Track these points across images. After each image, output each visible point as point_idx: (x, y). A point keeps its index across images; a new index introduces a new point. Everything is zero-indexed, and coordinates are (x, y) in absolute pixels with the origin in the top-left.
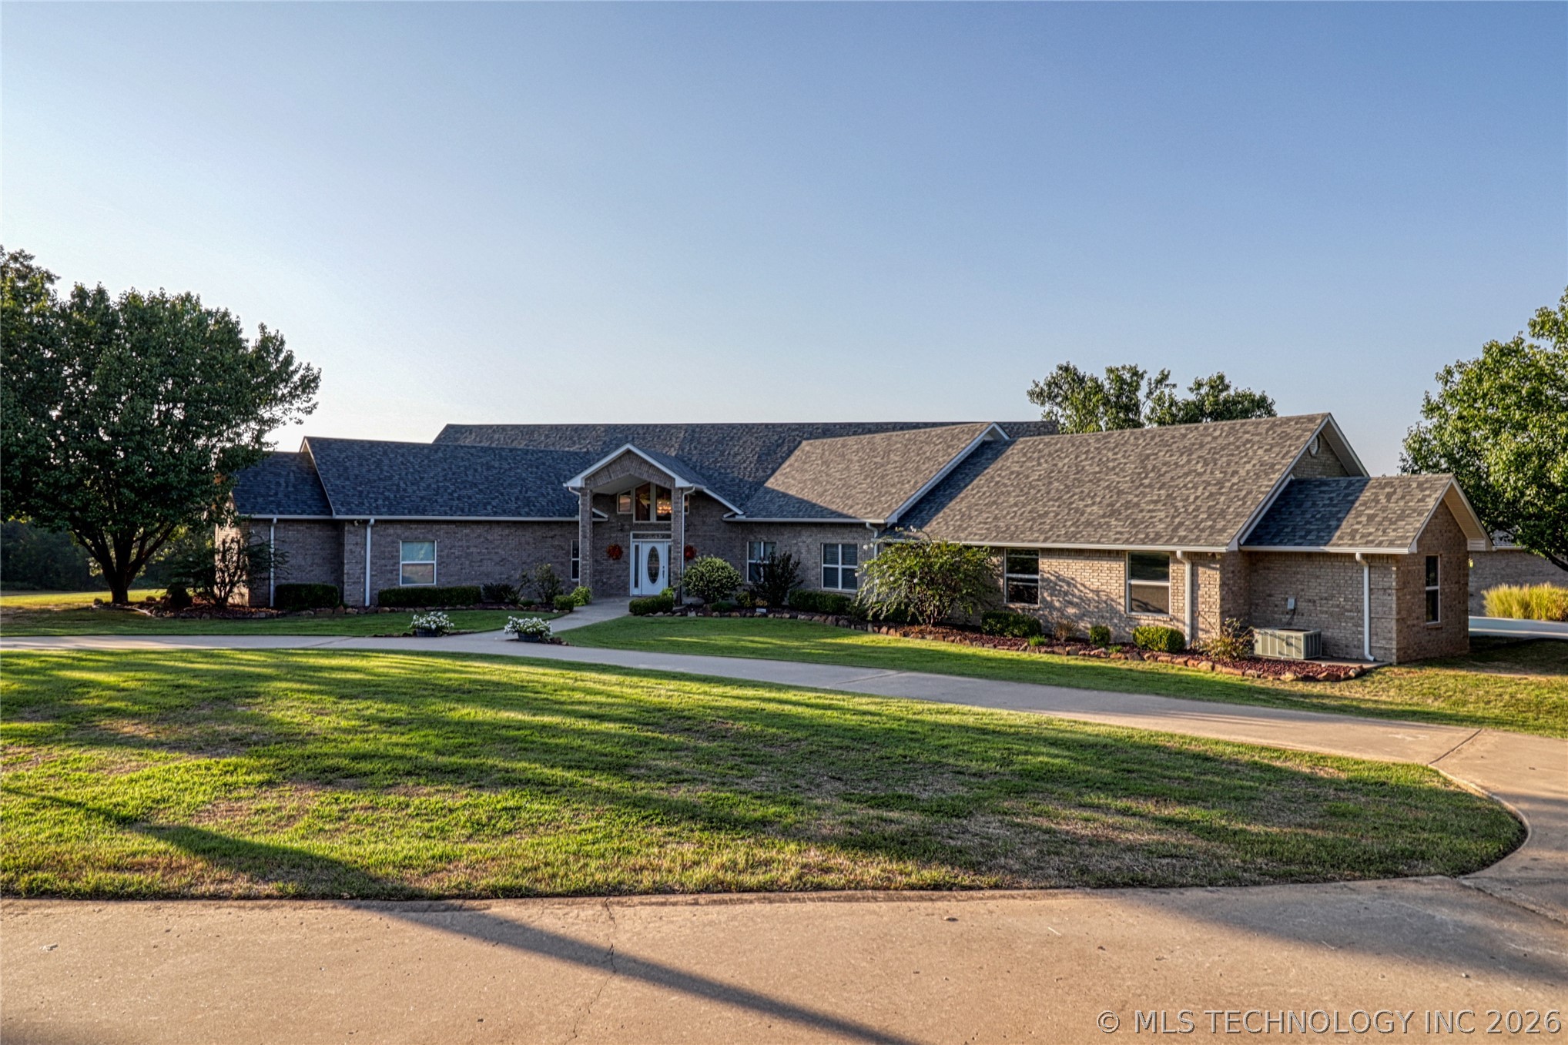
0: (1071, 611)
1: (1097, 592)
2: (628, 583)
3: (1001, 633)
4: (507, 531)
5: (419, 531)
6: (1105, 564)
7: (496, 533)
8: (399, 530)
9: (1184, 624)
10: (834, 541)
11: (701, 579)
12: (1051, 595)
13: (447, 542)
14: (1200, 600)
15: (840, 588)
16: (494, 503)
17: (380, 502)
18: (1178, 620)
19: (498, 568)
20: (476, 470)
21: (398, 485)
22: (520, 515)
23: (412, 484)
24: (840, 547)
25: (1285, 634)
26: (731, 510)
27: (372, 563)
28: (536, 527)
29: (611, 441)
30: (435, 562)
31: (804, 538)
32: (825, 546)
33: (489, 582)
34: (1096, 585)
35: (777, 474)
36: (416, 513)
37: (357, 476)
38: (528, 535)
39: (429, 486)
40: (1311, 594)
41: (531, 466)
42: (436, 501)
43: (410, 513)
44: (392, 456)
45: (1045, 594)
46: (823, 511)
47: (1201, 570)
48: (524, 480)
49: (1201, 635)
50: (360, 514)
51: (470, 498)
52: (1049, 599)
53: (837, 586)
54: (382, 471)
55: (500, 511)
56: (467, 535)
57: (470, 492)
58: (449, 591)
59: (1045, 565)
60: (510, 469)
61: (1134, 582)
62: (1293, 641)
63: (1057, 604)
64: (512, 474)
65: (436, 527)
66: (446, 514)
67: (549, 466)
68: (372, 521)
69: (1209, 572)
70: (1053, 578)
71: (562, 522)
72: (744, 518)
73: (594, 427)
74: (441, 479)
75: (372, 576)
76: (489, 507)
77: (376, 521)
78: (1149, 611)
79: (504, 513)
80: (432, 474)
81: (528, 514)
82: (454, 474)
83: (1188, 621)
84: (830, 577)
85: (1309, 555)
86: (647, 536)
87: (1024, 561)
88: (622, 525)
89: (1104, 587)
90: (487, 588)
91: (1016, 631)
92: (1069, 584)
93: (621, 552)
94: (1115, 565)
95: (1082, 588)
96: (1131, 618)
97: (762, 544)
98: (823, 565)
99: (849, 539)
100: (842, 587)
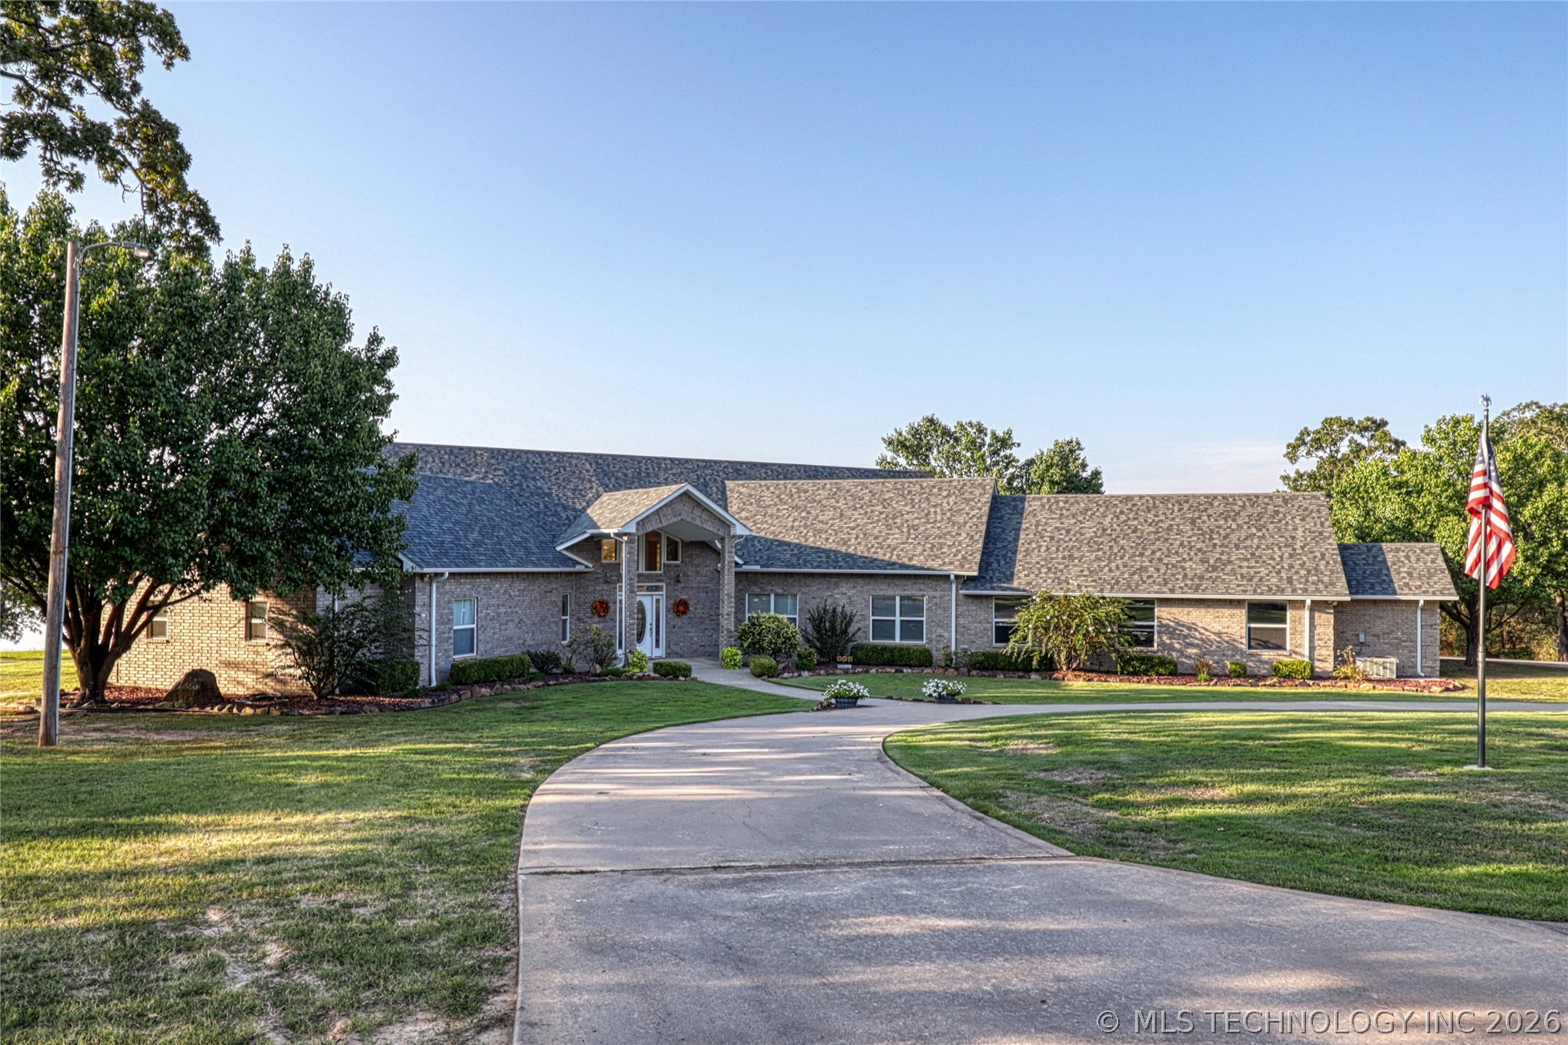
0: (1192, 651)
1: (1219, 634)
4: (523, 586)
6: (1227, 612)
8: (459, 584)
9: (1303, 655)
10: (890, 593)
12: (1170, 638)
13: (485, 600)
14: (1316, 637)
15: (898, 640)
18: (1296, 653)
24: (898, 599)
25: (1381, 660)
28: (541, 580)
30: (475, 626)
31: (844, 590)
32: (874, 597)
34: (1217, 628)
38: (536, 589)
40: (1376, 630)
42: (467, 548)
45: (1164, 638)
46: (871, 562)
47: (1317, 614)
49: (1317, 664)
50: (433, 567)
52: (1168, 641)
53: (893, 638)
55: (520, 560)
56: (498, 591)
59: (1160, 612)
61: (1253, 625)
62: (1388, 665)
63: (1177, 646)
69: (1323, 616)
70: (1172, 624)
71: (559, 573)
72: (755, 567)
78: (1268, 648)
79: (524, 561)
83: (1306, 652)
84: (883, 629)
85: (1375, 602)
87: (1143, 608)
89: (1226, 630)
92: (1189, 628)
93: (607, 608)
94: (1237, 611)
95: (1202, 631)
96: (1252, 655)
97: (772, 597)
98: (872, 618)
99: (912, 590)
100: (901, 639)
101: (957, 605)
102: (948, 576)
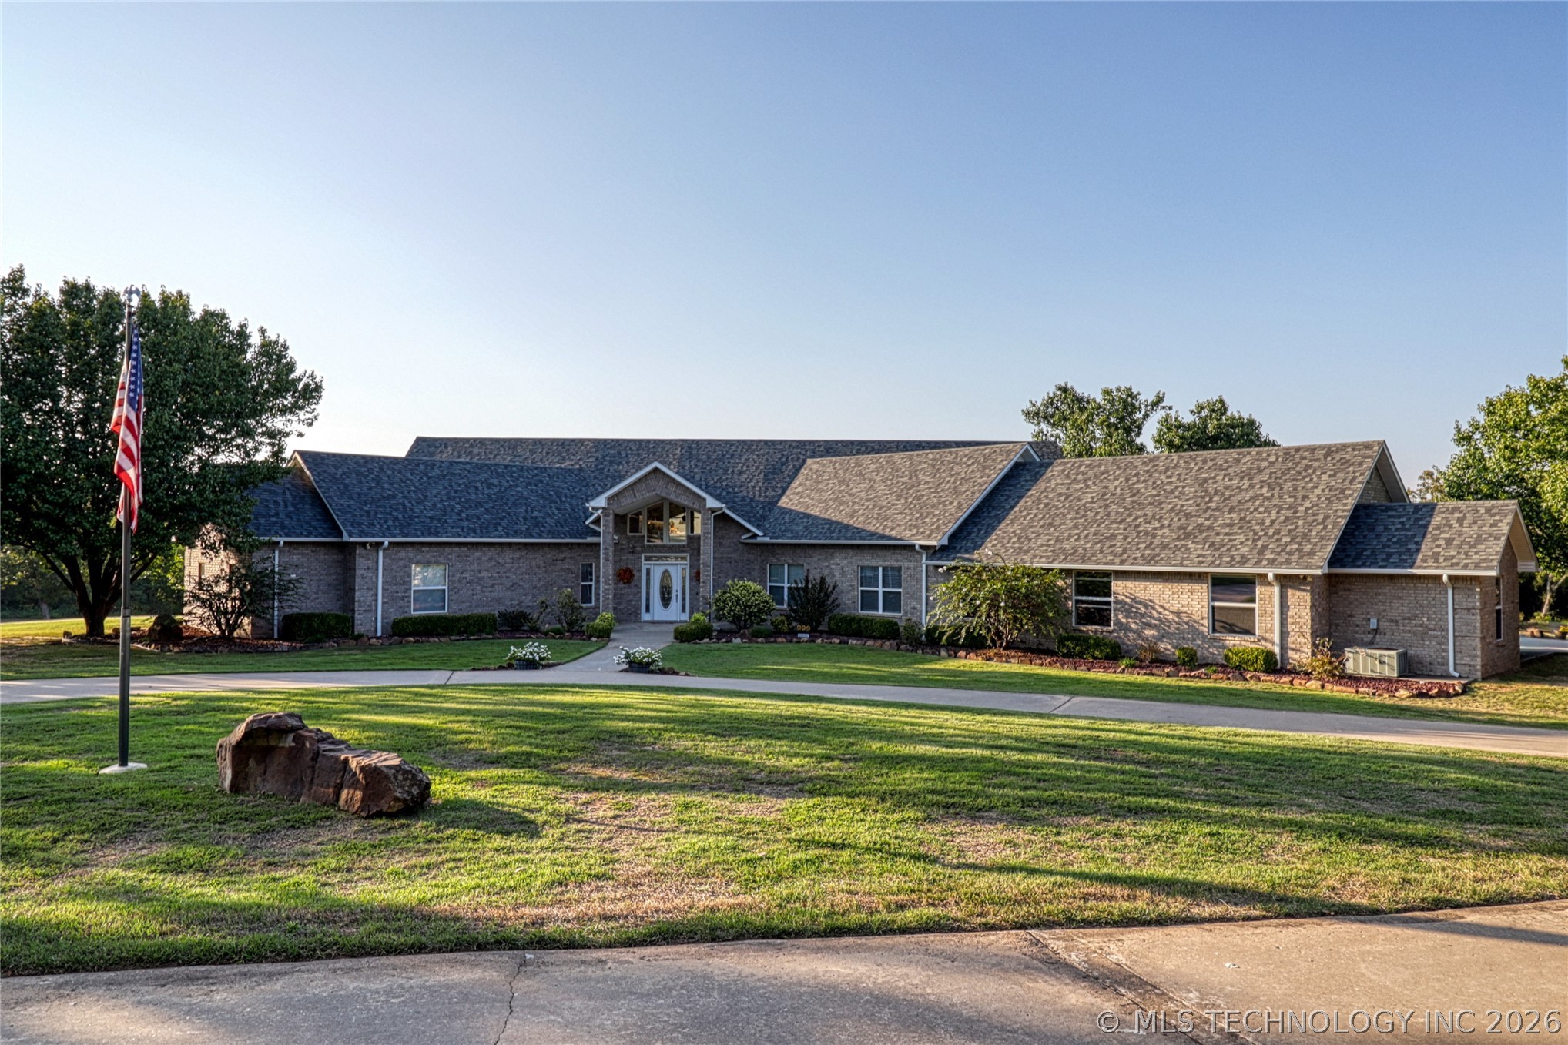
0: (1149, 632)
1: (1178, 614)
2: (639, 608)
3: (1081, 655)
4: (518, 554)
5: (431, 554)
6: (1187, 587)
7: (508, 555)
8: (412, 553)
9: (1273, 643)
10: (874, 564)
11: (738, 604)
12: (1127, 617)
13: (459, 566)
14: (1290, 620)
15: (880, 612)
16: (504, 523)
17: (390, 523)
18: (1266, 640)
19: (509, 593)
20: (477, 488)
21: (403, 504)
22: (531, 536)
23: (418, 503)
24: (880, 569)
25: (1378, 652)
26: (749, 531)
27: (383, 589)
28: (546, 549)
29: (604, 457)
30: (446, 588)
31: (837, 560)
32: (862, 568)
33: (502, 608)
34: (1176, 606)
35: (788, 493)
36: (430, 535)
37: (359, 495)
38: (538, 558)
39: (434, 505)
40: (1394, 614)
41: (530, 484)
42: (446, 522)
43: (423, 535)
44: (389, 472)
45: (1120, 616)
46: (859, 532)
47: (1290, 592)
48: (526, 498)
49: (1291, 654)
50: (373, 536)
51: (478, 518)
52: (1124, 621)
53: (877, 610)
54: (383, 488)
55: (511, 532)
56: (479, 558)
57: (477, 512)
58: (466, 618)
59: (1118, 587)
60: (510, 486)
61: (1217, 604)
62: (1386, 660)
63: (1133, 626)
64: (513, 493)
65: (448, 550)
66: (459, 536)
67: (548, 484)
68: (386, 543)
69: (1298, 593)
70: (1128, 600)
71: (572, 544)
72: (767, 539)
73: (582, 441)
74: (445, 498)
75: (383, 603)
76: (500, 528)
77: (390, 543)
78: (1235, 632)
79: (516, 534)
80: (434, 493)
81: (540, 536)
82: (456, 492)
83: (1277, 640)
84: (869, 600)
85: (1391, 577)
86: (660, 558)
87: (1095, 584)
88: (634, 547)
89: (1186, 609)
90: (501, 615)
91: (1097, 653)
92: (1146, 606)
93: (632, 576)
94: (1197, 587)
95: (1161, 610)
96: (1215, 639)
97: (786, 566)
98: (860, 589)
99: (892, 561)
100: (884, 610)
101: (927, 576)
102: (914, 546)
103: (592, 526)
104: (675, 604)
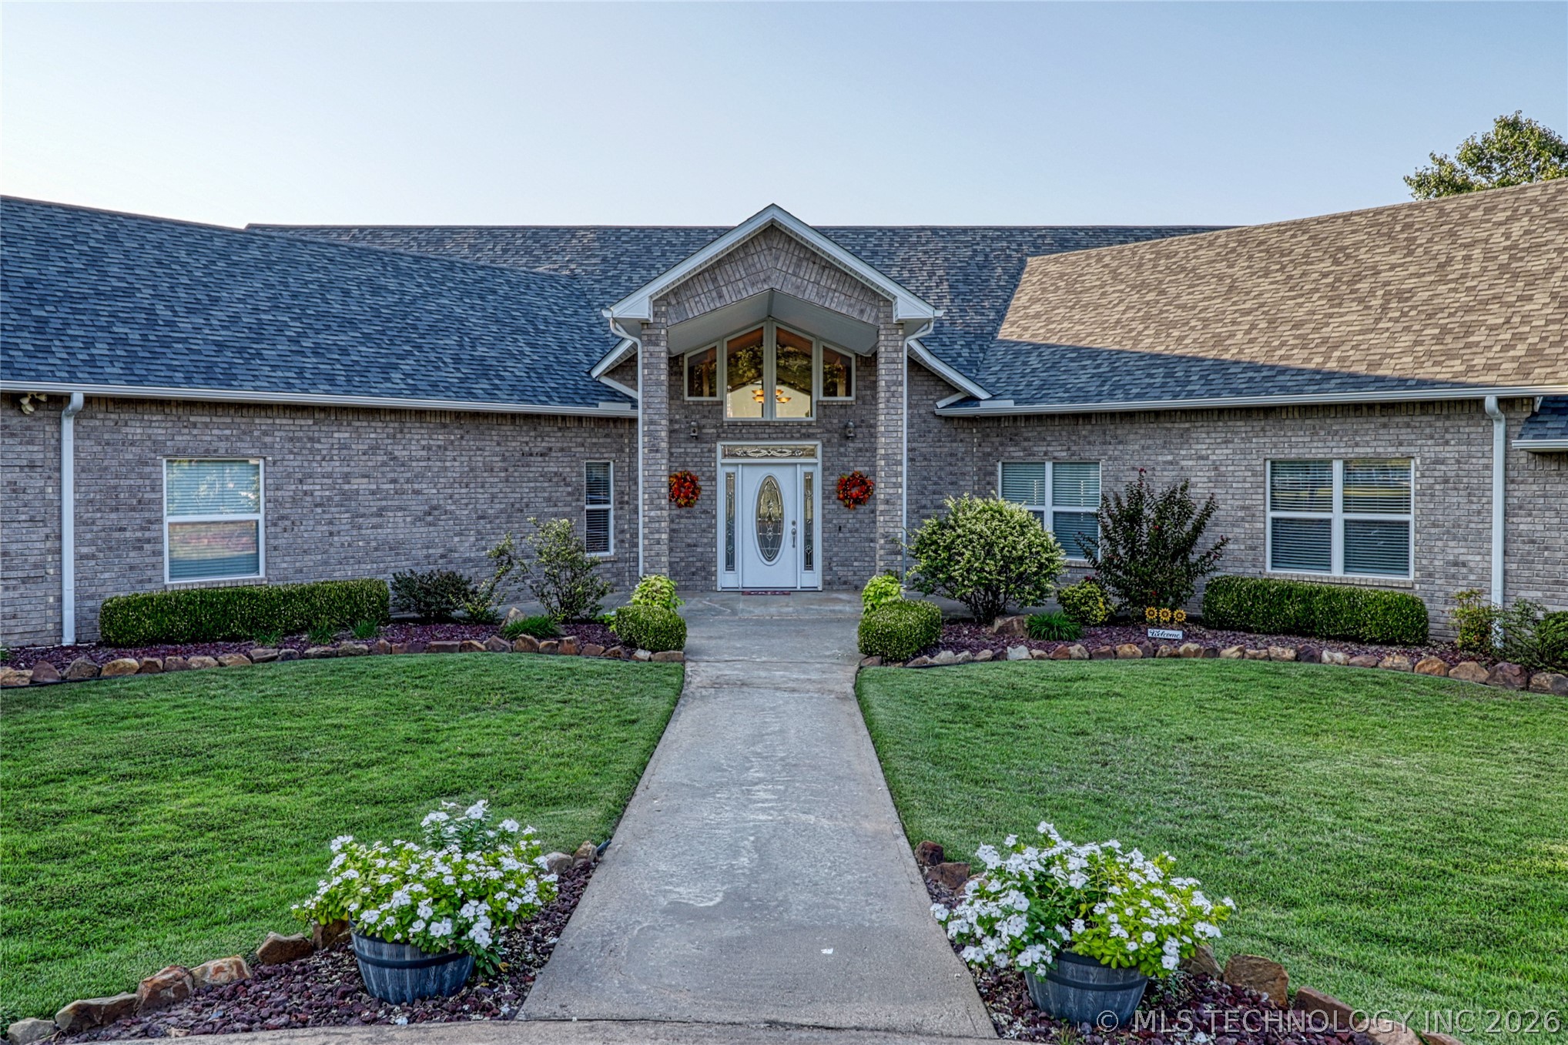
2: (713, 561)
4: (440, 438)
5: (215, 432)
7: (416, 442)
8: (158, 427)
10: (1316, 450)
11: (989, 554)
13: (293, 463)
15: (1337, 571)
16: (407, 365)
17: (101, 349)
19: (421, 530)
20: (346, 293)
21: (151, 311)
22: (471, 395)
23: (190, 311)
24: (1338, 467)
26: (953, 389)
27: (79, 521)
28: (507, 429)
29: (617, 257)
30: (260, 517)
31: (1202, 448)
32: (1273, 463)
33: (404, 566)
35: (1010, 316)
36: (208, 381)
37: (30, 283)
38: (489, 448)
39: (235, 319)
41: (469, 294)
42: (259, 355)
43: (189, 380)
44: (129, 245)
46: (1270, 377)
48: (461, 321)
50: (39, 377)
51: (344, 352)
53: (1327, 565)
54: (104, 275)
55: (422, 385)
56: (344, 447)
57: (343, 339)
58: (305, 595)
60: (425, 295)
64: (432, 307)
65: (262, 422)
66: (290, 387)
67: (506, 298)
68: (78, 400)
71: (564, 418)
72: (1007, 405)
73: (572, 231)
74: (264, 305)
75: (80, 558)
76: (396, 376)
77: (89, 400)
79: (435, 389)
80: (239, 293)
81: (492, 396)
82: (294, 296)
84: (1298, 542)
86: (756, 452)
88: (700, 427)
90: (404, 584)
93: (696, 490)
97: (1049, 466)
98: (1271, 514)
99: (1376, 442)
100: (1347, 568)
101: (1508, 480)
102: (1479, 402)
103: (605, 381)
104: (790, 552)
